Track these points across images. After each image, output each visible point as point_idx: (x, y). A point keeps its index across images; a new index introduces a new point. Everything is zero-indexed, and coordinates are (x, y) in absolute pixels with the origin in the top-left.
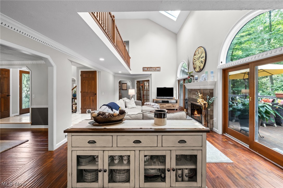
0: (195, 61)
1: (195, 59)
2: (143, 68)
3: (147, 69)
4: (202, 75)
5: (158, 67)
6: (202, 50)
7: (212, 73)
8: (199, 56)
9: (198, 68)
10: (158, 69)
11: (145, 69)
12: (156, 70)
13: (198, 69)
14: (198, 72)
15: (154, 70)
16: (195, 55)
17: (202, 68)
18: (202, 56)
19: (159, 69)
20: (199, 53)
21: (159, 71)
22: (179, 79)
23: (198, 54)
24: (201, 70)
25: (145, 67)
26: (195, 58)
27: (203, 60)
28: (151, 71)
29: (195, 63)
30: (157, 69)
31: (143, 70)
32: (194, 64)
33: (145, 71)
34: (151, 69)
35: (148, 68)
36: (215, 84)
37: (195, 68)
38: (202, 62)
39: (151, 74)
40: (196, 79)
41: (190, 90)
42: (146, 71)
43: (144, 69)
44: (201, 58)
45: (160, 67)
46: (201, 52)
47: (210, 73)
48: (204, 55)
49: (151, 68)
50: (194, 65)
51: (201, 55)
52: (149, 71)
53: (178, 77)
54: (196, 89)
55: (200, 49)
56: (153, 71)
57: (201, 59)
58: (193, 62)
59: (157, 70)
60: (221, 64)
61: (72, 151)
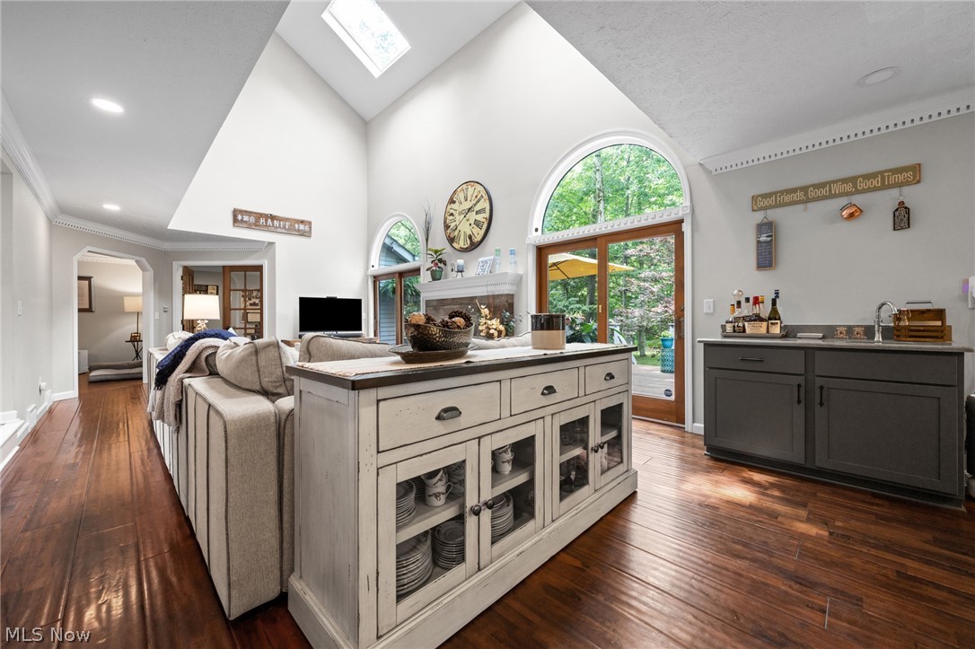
0: (452, 218)
1: (452, 214)
2: (236, 213)
3: (252, 219)
4: (481, 259)
5: (302, 222)
6: (479, 192)
7: (512, 252)
8: (467, 205)
9: (465, 241)
10: (302, 227)
11: (246, 218)
12: (295, 230)
13: (462, 243)
14: (463, 250)
15: (284, 228)
16: (452, 201)
17: (478, 238)
18: (478, 208)
19: (307, 228)
20: (469, 199)
21: (306, 234)
22: (375, 273)
23: (463, 200)
24: (474, 246)
25: (246, 211)
26: (452, 211)
27: (484, 220)
28: (274, 230)
29: (453, 225)
30: (300, 228)
31: (235, 220)
32: (447, 227)
33: (244, 225)
34: (272, 221)
35: (259, 216)
36: (519, 281)
37: (451, 240)
38: (477, 223)
39: (271, 244)
40: (461, 269)
41: (435, 303)
42: (250, 226)
43: (240, 217)
44: (474, 213)
45: (310, 223)
46: (476, 197)
47: (509, 253)
48: (484, 204)
49: (273, 218)
50: (449, 231)
51: (475, 205)
52: (266, 228)
53: (372, 264)
54: (460, 298)
55: (471, 190)
56: (279, 230)
57: (473, 216)
58: (445, 222)
59: (299, 231)
60: (535, 234)
61: (378, 469)
